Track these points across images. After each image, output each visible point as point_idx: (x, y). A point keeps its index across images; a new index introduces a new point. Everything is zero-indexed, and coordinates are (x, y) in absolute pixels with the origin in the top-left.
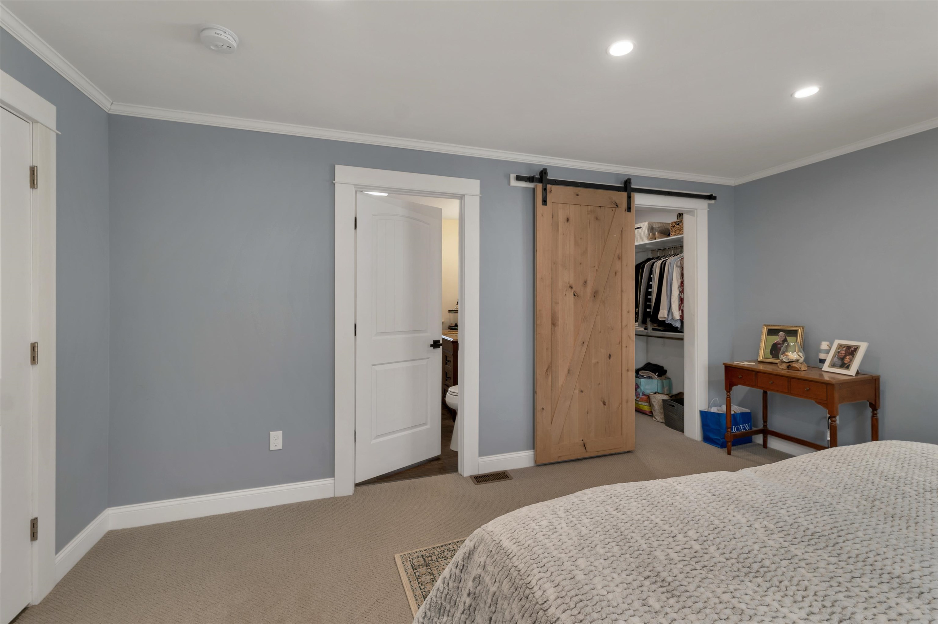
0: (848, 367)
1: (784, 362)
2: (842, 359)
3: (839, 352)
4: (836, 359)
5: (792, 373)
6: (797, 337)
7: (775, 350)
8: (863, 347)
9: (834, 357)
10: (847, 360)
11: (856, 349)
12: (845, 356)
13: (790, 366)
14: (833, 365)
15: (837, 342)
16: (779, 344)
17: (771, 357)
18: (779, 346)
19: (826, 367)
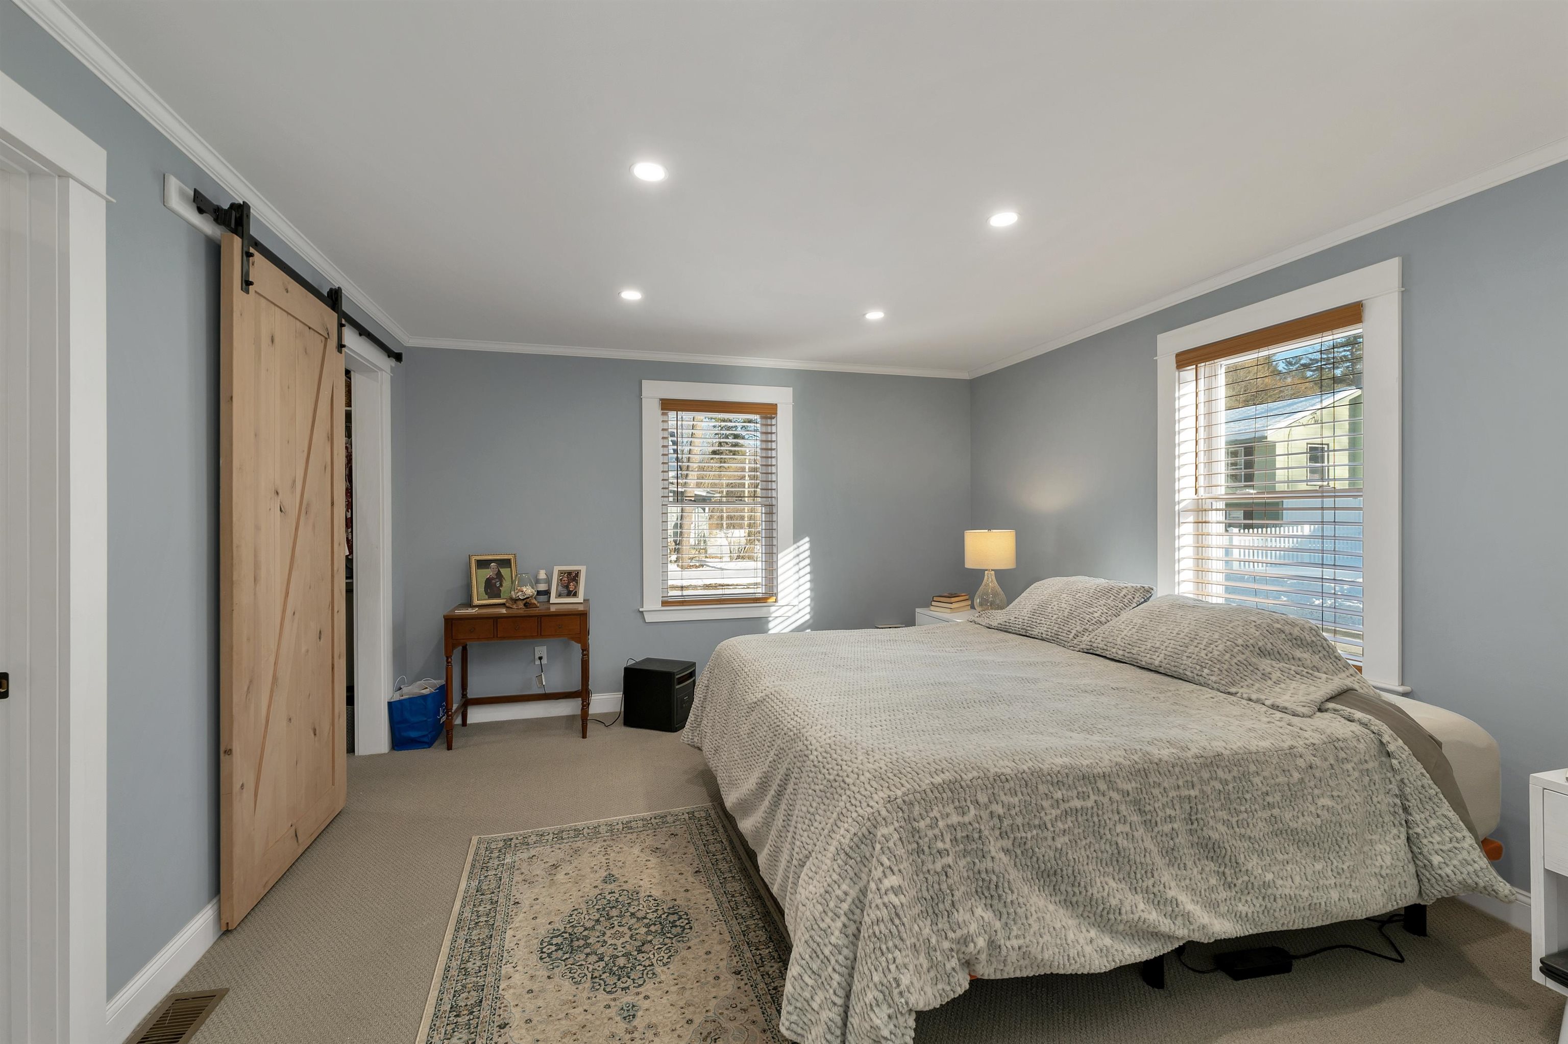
0: (575, 595)
1: (520, 599)
2: (567, 587)
3: (561, 580)
4: (560, 588)
5: (532, 611)
6: (510, 567)
7: (492, 588)
8: (583, 569)
9: (558, 585)
10: (572, 587)
11: (577, 574)
12: (569, 583)
13: (526, 603)
14: (559, 595)
15: (557, 569)
16: (493, 579)
17: (487, 597)
18: (493, 581)
19: (553, 599)
